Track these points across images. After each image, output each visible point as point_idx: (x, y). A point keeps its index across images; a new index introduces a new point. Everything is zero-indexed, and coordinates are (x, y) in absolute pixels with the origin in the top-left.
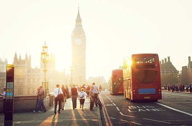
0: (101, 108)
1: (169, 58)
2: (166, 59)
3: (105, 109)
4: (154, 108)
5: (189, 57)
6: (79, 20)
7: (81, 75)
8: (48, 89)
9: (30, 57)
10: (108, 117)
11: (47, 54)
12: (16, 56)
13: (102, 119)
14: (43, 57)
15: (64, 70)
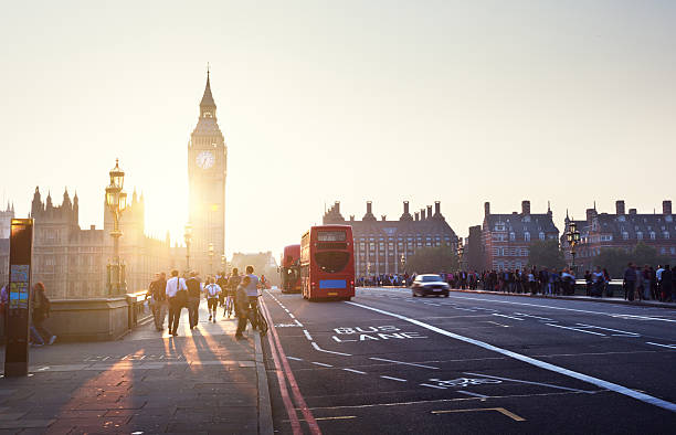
0: (263, 334)
1: (438, 205)
2: (430, 209)
3: (276, 335)
4: (397, 332)
5: (487, 205)
6: (208, 103)
7: (211, 249)
8: (124, 284)
9: (76, 199)
10: (283, 355)
11: (122, 191)
12: (37, 195)
13: (267, 361)
14: (111, 200)
15: (168, 235)
